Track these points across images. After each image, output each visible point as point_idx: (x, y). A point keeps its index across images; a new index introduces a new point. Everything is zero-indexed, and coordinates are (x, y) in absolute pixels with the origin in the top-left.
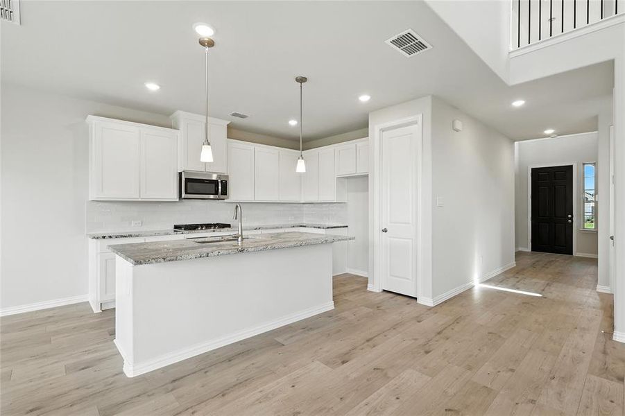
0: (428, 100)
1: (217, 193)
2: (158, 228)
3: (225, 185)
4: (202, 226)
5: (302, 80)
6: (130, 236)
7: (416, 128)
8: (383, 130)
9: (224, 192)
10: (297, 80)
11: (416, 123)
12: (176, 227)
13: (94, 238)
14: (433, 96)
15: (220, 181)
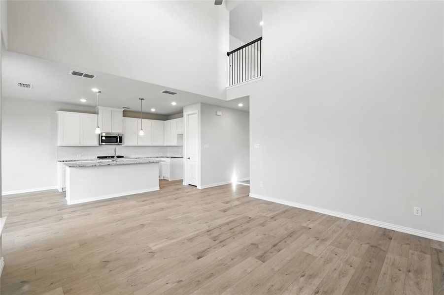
0: (199, 105)
1: (117, 142)
2: (89, 158)
3: (121, 139)
4: (109, 157)
6: (75, 161)
7: (196, 116)
8: (188, 115)
9: (121, 141)
11: (196, 113)
12: (98, 157)
13: (59, 161)
14: (201, 103)
15: (118, 137)
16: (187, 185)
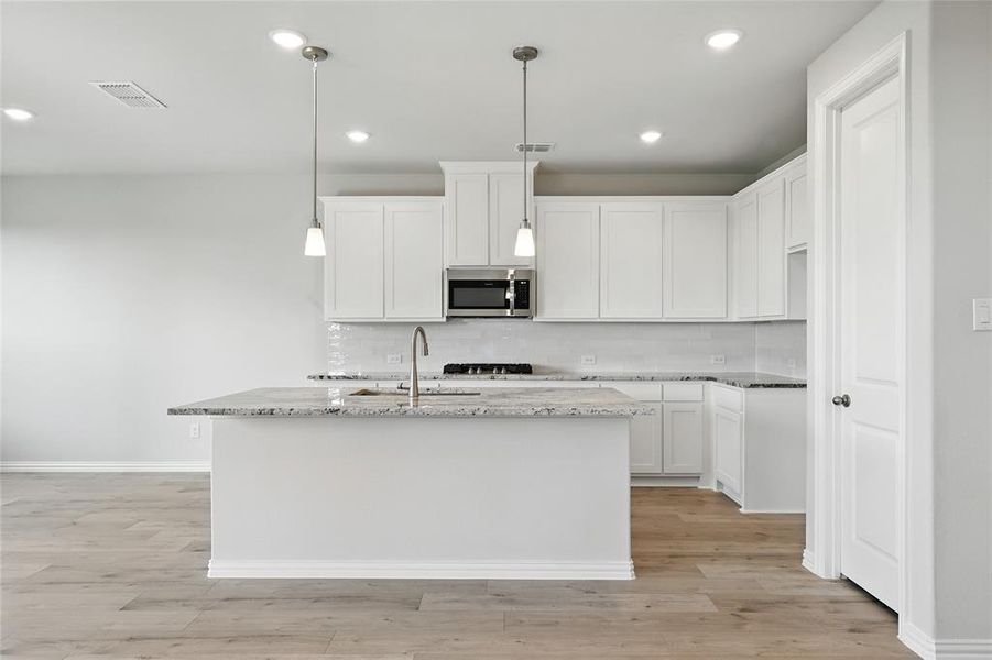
1: (507, 306)
3: (525, 289)
5: (527, 54)
9: (525, 303)
10: (517, 56)
13: (310, 377)
15: (512, 282)
16: (834, 578)
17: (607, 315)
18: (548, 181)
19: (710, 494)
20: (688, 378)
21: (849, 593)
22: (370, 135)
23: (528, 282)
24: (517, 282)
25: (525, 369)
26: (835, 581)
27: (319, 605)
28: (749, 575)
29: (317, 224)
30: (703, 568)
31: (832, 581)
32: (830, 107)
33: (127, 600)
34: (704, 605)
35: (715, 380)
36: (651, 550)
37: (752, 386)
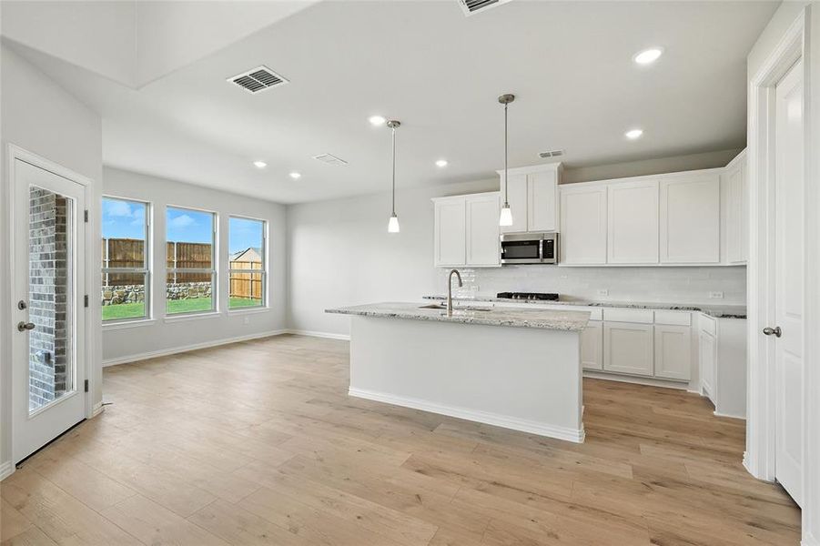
1: (538, 256)
3: (550, 246)
5: (508, 99)
9: (550, 254)
10: (501, 102)
12: (500, 296)
15: (541, 241)
16: (767, 479)
17: (613, 262)
18: (569, 174)
19: (696, 397)
20: (676, 308)
21: (778, 496)
22: (448, 161)
23: (553, 241)
24: (545, 242)
25: (554, 297)
26: (768, 483)
27: (386, 418)
28: (681, 460)
29: (394, 215)
30: (644, 447)
31: (764, 482)
32: (763, 85)
33: (310, 398)
34: (625, 472)
35: (699, 310)
36: (611, 427)
37: (723, 316)
